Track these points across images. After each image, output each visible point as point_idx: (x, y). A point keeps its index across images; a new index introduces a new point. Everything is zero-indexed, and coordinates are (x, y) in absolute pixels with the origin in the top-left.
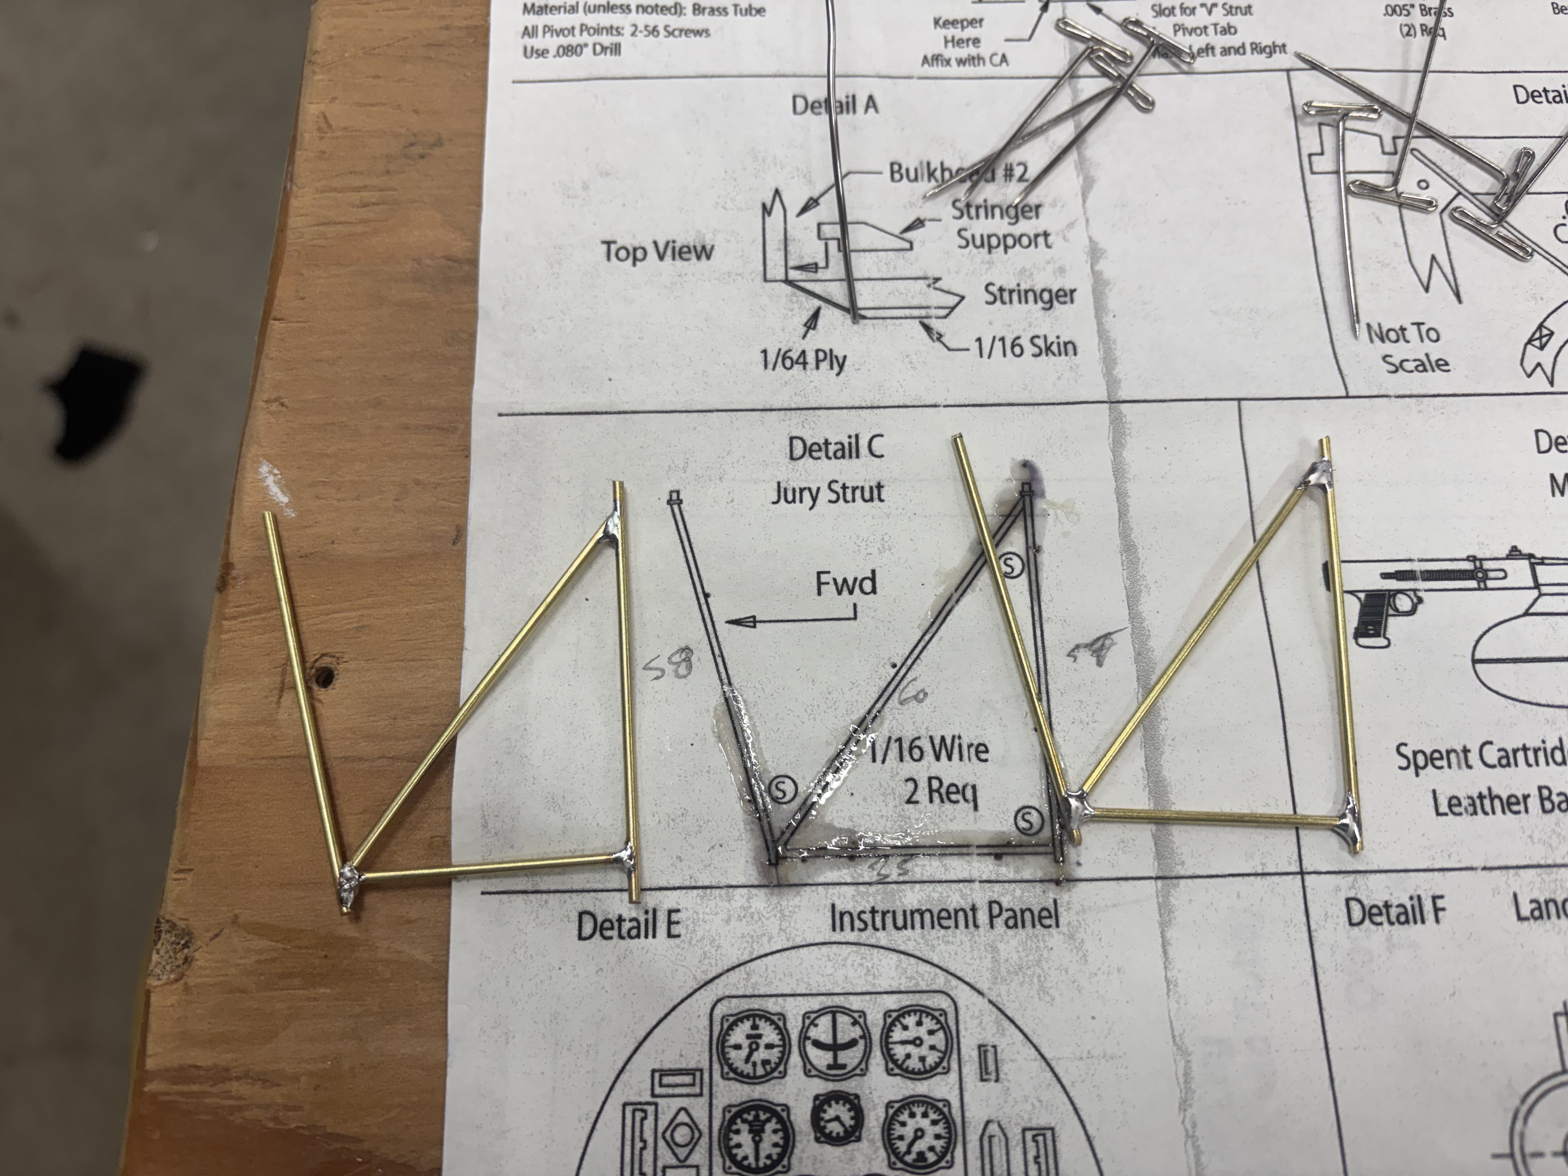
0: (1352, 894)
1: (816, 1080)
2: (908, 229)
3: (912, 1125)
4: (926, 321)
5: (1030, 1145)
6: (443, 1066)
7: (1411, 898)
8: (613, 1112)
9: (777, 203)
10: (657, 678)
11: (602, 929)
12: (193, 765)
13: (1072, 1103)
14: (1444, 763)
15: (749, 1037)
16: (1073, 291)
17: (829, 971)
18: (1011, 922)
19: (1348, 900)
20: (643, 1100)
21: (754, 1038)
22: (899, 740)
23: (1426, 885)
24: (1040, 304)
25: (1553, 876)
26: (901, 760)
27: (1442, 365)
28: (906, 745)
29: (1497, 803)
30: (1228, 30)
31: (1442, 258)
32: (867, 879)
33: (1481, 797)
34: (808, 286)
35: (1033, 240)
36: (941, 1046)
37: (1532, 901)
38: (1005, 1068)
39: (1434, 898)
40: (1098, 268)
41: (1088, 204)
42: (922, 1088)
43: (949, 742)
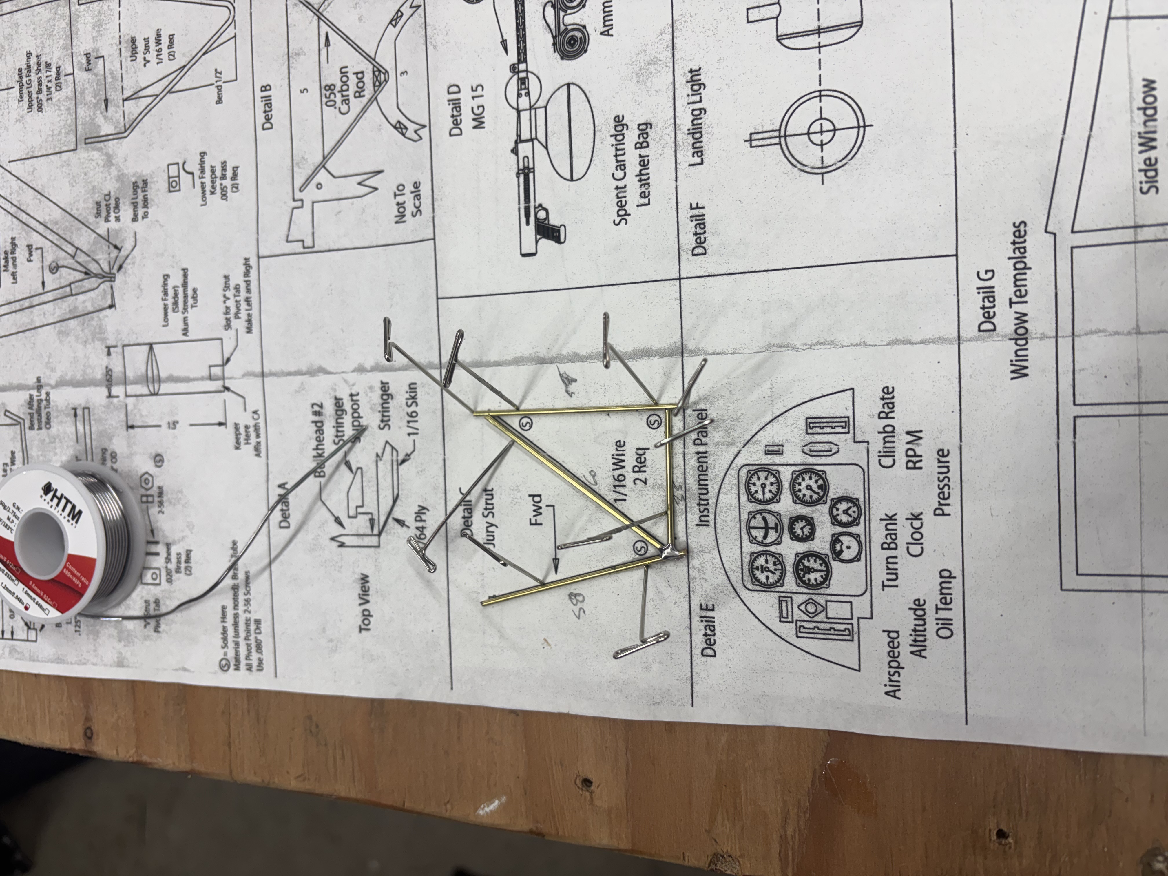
0: (690, 253)
1: (783, 538)
2: (350, 469)
3: (805, 491)
4: (400, 462)
5: (814, 431)
6: (779, 729)
7: (692, 221)
8: (801, 643)
9: (339, 539)
10: (584, 612)
11: (710, 645)
12: (632, 851)
13: (794, 407)
14: (623, 200)
15: (762, 572)
16: (382, 383)
17: (729, 529)
18: (704, 434)
19: (693, 255)
20: (795, 627)
21: (763, 569)
22: (615, 486)
23: (685, 213)
24: (390, 400)
25: (681, 144)
26: (624, 486)
27: (417, 185)
28: (617, 483)
29: (643, 172)
30: (237, 289)
31: (359, 179)
32: (684, 507)
33: (640, 180)
34: (382, 524)
35: (355, 402)
36: (766, 473)
37: (693, 156)
38: (777, 441)
39: (692, 208)
40: (369, 368)
41: (332, 370)
42: (786, 485)
43: (615, 461)
